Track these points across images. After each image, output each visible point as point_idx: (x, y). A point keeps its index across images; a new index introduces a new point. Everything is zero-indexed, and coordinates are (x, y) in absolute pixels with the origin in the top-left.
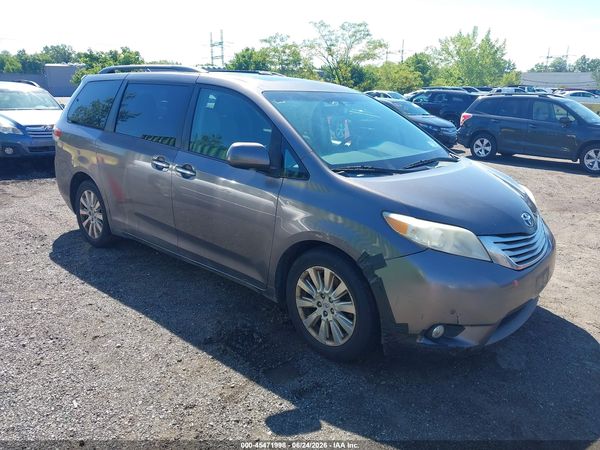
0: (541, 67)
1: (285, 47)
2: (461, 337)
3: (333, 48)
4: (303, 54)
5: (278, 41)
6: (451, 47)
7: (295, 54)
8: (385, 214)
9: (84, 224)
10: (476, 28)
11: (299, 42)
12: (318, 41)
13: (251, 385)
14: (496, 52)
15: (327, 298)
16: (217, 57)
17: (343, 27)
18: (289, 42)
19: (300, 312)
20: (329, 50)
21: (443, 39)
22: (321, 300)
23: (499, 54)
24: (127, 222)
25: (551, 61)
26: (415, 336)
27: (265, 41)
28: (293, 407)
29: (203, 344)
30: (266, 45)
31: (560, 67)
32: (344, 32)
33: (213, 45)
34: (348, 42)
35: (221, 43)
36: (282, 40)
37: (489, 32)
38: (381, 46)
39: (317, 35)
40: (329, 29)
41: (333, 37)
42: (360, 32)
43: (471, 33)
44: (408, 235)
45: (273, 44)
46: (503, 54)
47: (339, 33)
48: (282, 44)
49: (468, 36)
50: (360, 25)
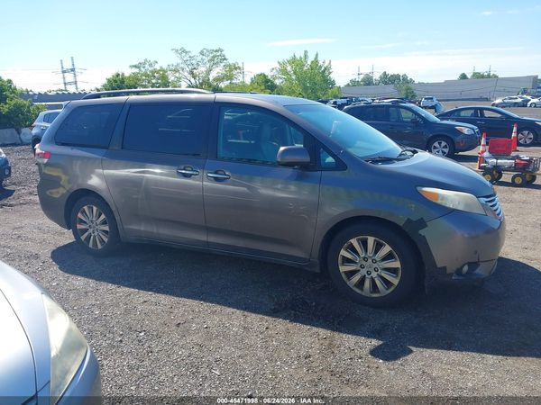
0: (355, 82)
1: (153, 72)
2: (478, 271)
3: (195, 71)
4: (171, 78)
5: (147, 66)
6: (289, 68)
7: (164, 77)
8: (418, 188)
9: (83, 238)
10: (306, 52)
11: (165, 67)
12: (181, 66)
13: (336, 335)
14: (324, 71)
15: (370, 260)
16: (70, 83)
17: (202, 53)
18: (157, 67)
19: (344, 276)
20: (191, 73)
21: (281, 61)
22: (364, 263)
23: (327, 73)
24: (142, 228)
25: (362, 77)
26: (451, 275)
27: (135, 66)
28: (381, 342)
29: (274, 313)
30: (136, 70)
31: (368, 81)
32: (204, 57)
33: (64, 72)
34: (208, 66)
35: (73, 70)
36: (151, 65)
37: (317, 55)
38: (236, 69)
39: (180, 61)
40: (190, 54)
41: (194, 62)
42: (217, 57)
43: (303, 56)
44: (439, 202)
45: (143, 70)
46: (330, 73)
47: (199, 59)
48: (150, 69)
49: (301, 58)
50: (216, 51)
